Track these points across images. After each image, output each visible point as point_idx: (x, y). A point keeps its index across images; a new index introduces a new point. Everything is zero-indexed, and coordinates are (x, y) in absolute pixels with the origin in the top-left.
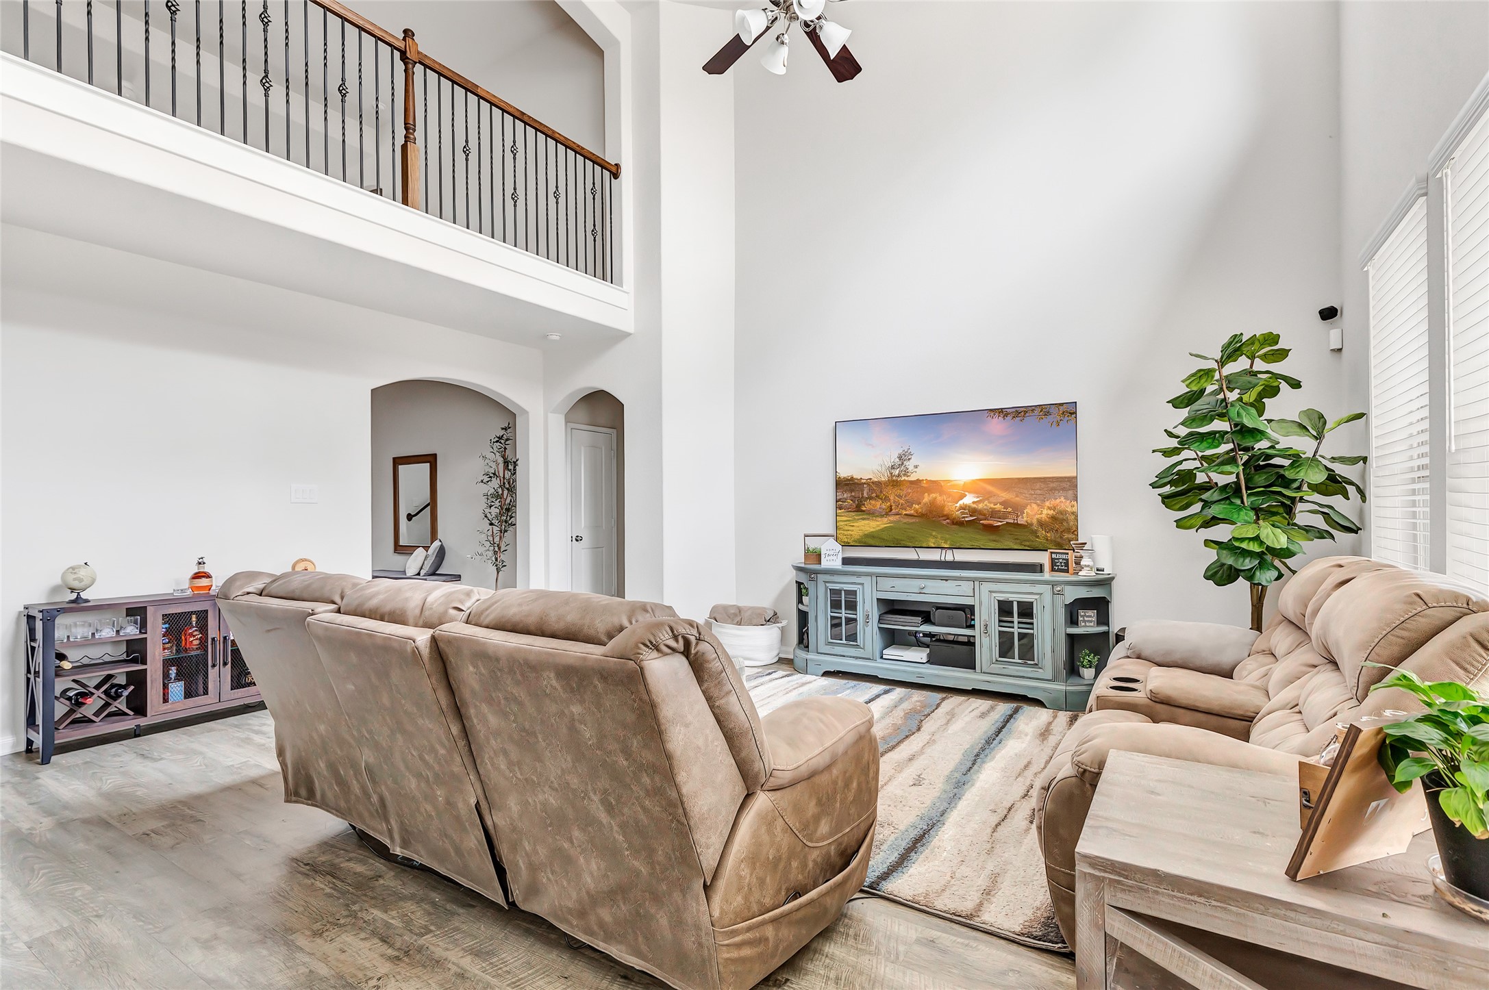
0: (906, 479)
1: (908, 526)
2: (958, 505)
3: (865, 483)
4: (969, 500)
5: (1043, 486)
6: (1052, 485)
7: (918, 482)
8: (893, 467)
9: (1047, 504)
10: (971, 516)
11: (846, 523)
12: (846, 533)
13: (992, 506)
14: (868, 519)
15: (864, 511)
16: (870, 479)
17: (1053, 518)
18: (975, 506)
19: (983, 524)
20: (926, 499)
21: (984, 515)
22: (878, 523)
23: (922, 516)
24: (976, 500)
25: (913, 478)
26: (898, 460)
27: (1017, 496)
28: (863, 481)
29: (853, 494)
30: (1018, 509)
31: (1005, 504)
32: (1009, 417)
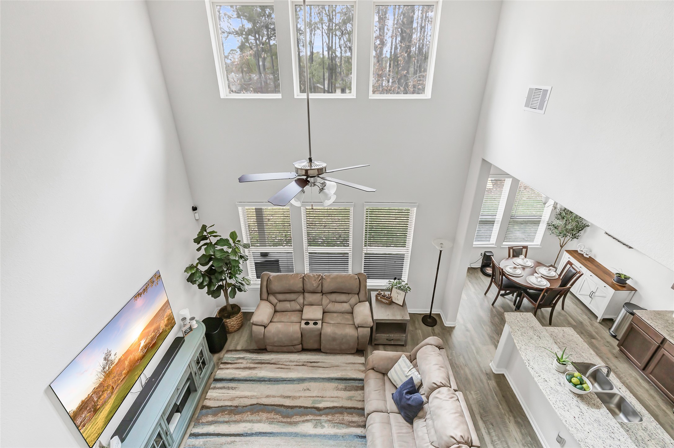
0: (113, 365)
1: (124, 385)
2: (140, 350)
3: (92, 394)
4: (143, 344)
5: (161, 311)
6: (164, 308)
7: (120, 359)
8: (104, 368)
9: (165, 316)
10: (146, 349)
11: (92, 428)
12: (95, 432)
13: (151, 336)
14: (104, 408)
15: (99, 408)
16: (94, 389)
17: (168, 320)
18: (146, 343)
19: (151, 347)
20: (127, 363)
21: (150, 343)
22: (110, 403)
23: (128, 372)
24: (145, 340)
25: (116, 361)
26: (105, 362)
27: (156, 324)
28: (90, 395)
29: (88, 408)
30: (158, 328)
31: (154, 331)
32: (142, 294)
